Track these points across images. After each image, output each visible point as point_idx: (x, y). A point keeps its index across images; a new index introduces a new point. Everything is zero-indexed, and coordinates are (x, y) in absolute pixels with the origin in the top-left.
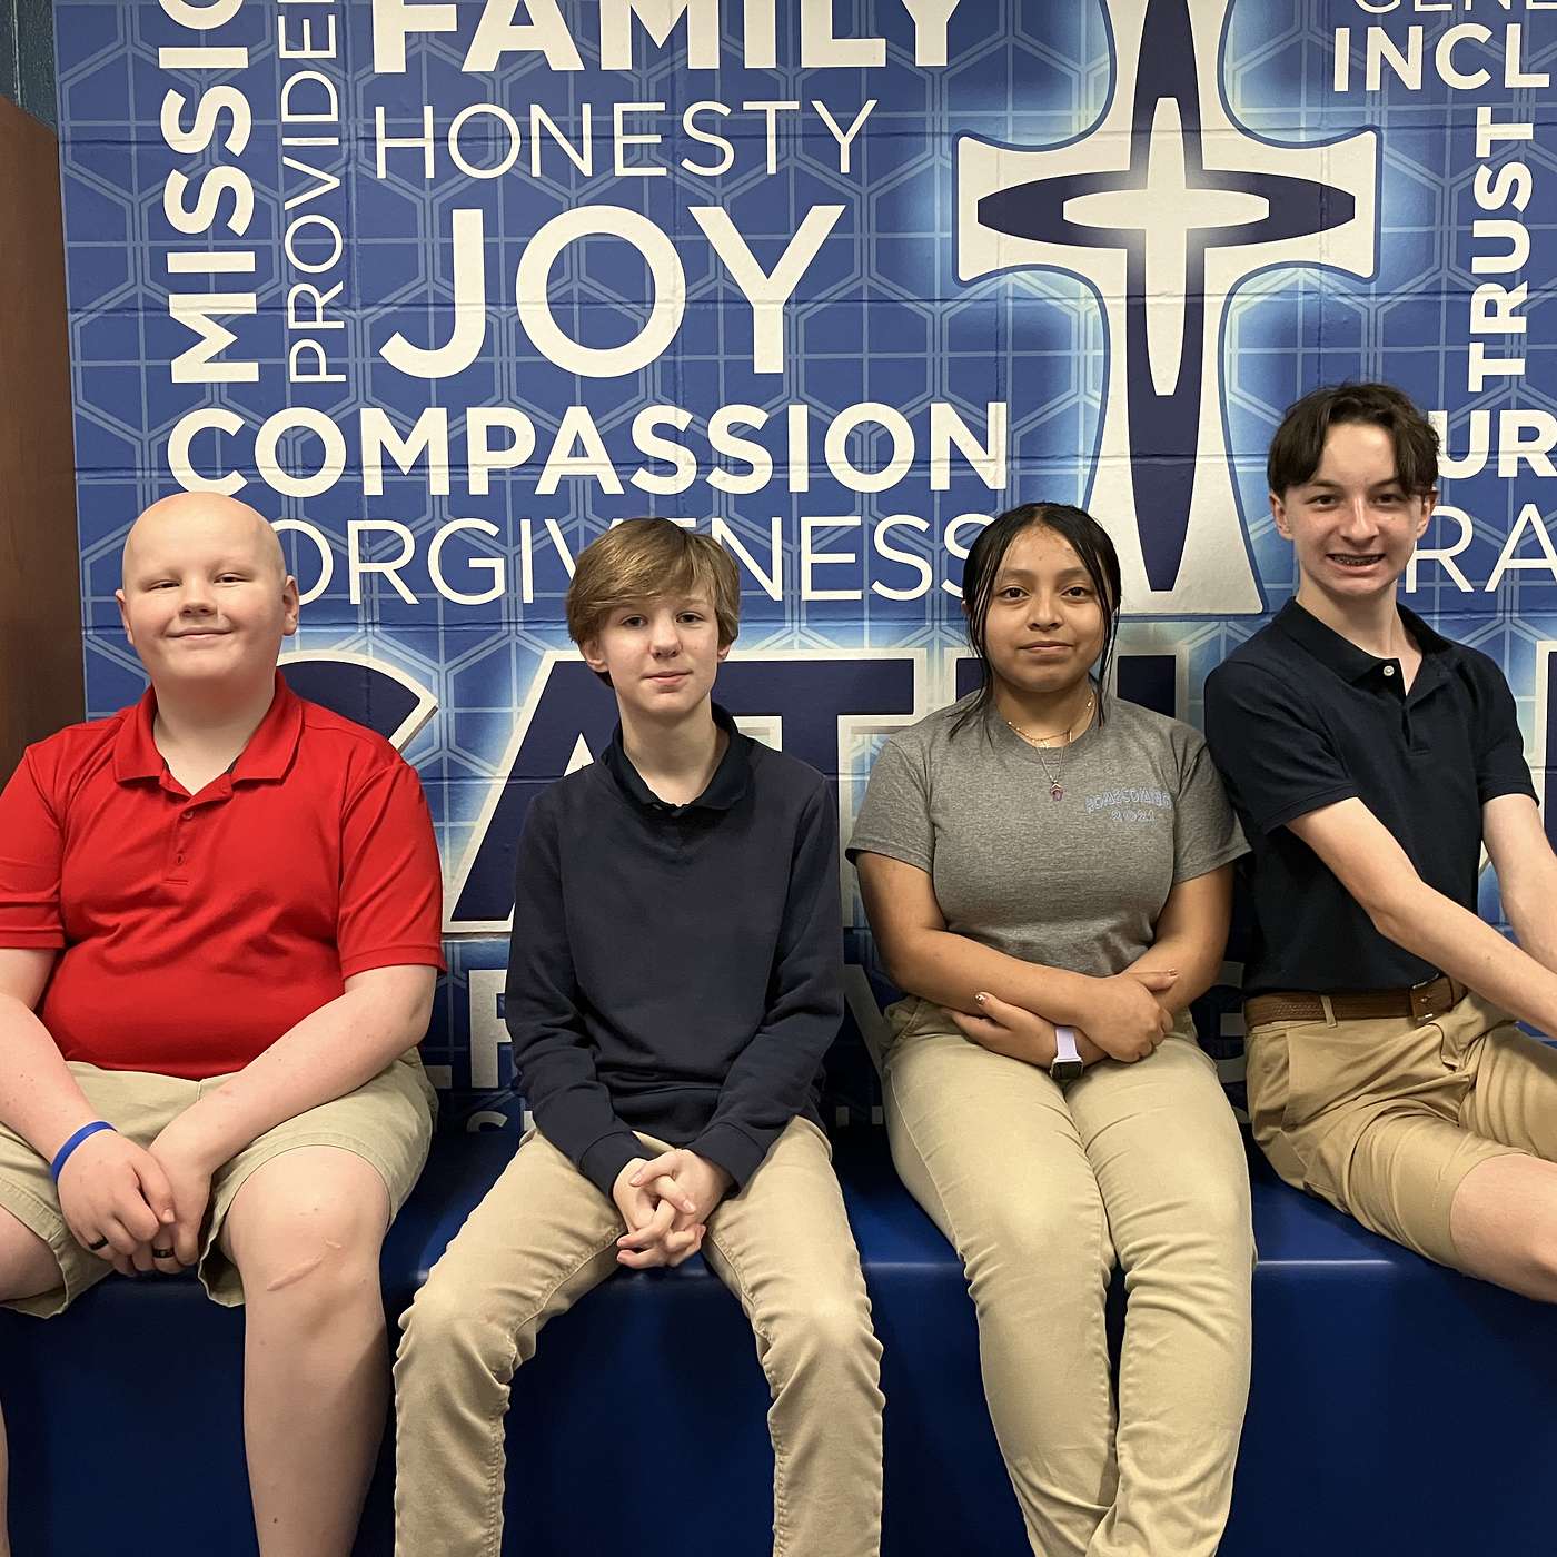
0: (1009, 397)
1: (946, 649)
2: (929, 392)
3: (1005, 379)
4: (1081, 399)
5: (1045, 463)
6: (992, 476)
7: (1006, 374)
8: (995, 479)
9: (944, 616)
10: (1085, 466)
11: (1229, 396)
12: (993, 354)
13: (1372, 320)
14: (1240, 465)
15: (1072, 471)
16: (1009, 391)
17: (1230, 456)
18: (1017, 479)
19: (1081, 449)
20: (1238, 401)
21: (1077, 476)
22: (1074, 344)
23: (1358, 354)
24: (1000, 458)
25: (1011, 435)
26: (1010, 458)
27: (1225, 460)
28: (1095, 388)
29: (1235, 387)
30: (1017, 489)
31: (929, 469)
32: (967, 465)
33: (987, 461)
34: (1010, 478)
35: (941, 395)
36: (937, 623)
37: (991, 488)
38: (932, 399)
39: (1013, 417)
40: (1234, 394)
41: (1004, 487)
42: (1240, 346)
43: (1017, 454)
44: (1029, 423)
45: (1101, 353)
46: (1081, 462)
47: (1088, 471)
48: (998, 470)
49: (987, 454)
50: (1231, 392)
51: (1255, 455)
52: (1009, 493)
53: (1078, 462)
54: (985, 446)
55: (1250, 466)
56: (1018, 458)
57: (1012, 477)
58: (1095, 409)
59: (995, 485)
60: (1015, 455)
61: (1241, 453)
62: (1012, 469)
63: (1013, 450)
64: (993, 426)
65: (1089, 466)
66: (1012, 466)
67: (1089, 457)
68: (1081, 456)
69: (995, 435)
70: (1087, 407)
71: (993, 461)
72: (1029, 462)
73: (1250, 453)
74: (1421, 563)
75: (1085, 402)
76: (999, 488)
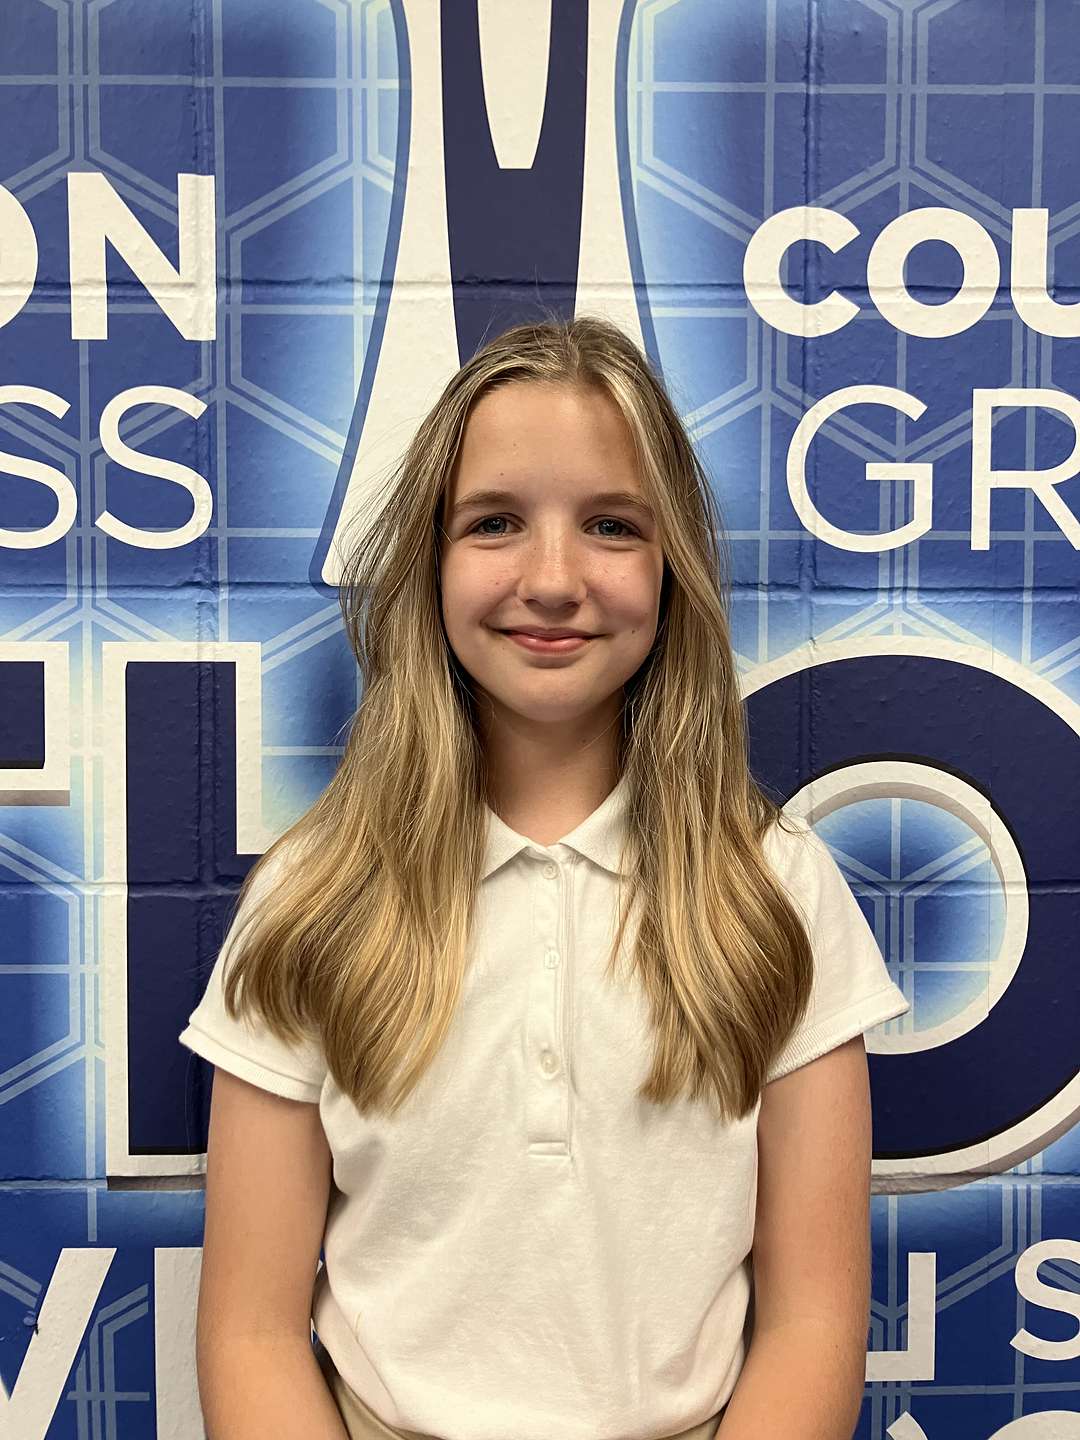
0: (220, 165)
1: (106, 645)
2: (63, 152)
3: (211, 129)
4: (357, 172)
5: (288, 292)
6: (189, 316)
7: (211, 119)
8: (194, 321)
9: (102, 580)
10: (366, 300)
11: (637, 174)
12: (187, 80)
13: (908, 33)
14: (661, 304)
15: (341, 310)
16: (219, 152)
17: (640, 286)
18: (236, 325)
19: (358, 270)
20: (654, 183)
21: (351, 318)
22: (341, 66)
23: (882, 98)
24: (204, 282)
25: (224, 238)
26: (224, 281)
27: (630, 295)
28: (382, 151)
29: (649, 158)
31: (68, 299)
32: (140, 293)
33: (175, 285)
34: (224, 321)
35: (87, 157)
36: (87, 595)
37: (187, 337)
38: (69, 163)
39: (230, 201)
40: (649, 169)
41: (214, 338)
42: (657, 79)
43: (236, 273)
44: (259, 217)
45: (394, 84)
46: (359, 292)
47: (371, 310)
48: (200, 304)
49: (178, 272)
50: (640, 164)
51: (688, 286)
52: (221, 349)
53: (353, 290)
54: (173, 257)
55: (680, 306)
56: (237, 281)
57: (228, 316)
58: (383, 192)
59: (196, 333)
60: (232, 277)
61: (663, 282)
62: (228, 303)
63: (228, 266)
64: (188, 220)
65: (373, 299)
66: (228, 296)
67: (373, 283)
68: (358, 281)
69: (193, 237)
70: (369, 187)
71: (191, 285)
72: (260, 291)
73: (678, 282)
74: (997, 495)
75: (364, 179)
76: (202, 337)
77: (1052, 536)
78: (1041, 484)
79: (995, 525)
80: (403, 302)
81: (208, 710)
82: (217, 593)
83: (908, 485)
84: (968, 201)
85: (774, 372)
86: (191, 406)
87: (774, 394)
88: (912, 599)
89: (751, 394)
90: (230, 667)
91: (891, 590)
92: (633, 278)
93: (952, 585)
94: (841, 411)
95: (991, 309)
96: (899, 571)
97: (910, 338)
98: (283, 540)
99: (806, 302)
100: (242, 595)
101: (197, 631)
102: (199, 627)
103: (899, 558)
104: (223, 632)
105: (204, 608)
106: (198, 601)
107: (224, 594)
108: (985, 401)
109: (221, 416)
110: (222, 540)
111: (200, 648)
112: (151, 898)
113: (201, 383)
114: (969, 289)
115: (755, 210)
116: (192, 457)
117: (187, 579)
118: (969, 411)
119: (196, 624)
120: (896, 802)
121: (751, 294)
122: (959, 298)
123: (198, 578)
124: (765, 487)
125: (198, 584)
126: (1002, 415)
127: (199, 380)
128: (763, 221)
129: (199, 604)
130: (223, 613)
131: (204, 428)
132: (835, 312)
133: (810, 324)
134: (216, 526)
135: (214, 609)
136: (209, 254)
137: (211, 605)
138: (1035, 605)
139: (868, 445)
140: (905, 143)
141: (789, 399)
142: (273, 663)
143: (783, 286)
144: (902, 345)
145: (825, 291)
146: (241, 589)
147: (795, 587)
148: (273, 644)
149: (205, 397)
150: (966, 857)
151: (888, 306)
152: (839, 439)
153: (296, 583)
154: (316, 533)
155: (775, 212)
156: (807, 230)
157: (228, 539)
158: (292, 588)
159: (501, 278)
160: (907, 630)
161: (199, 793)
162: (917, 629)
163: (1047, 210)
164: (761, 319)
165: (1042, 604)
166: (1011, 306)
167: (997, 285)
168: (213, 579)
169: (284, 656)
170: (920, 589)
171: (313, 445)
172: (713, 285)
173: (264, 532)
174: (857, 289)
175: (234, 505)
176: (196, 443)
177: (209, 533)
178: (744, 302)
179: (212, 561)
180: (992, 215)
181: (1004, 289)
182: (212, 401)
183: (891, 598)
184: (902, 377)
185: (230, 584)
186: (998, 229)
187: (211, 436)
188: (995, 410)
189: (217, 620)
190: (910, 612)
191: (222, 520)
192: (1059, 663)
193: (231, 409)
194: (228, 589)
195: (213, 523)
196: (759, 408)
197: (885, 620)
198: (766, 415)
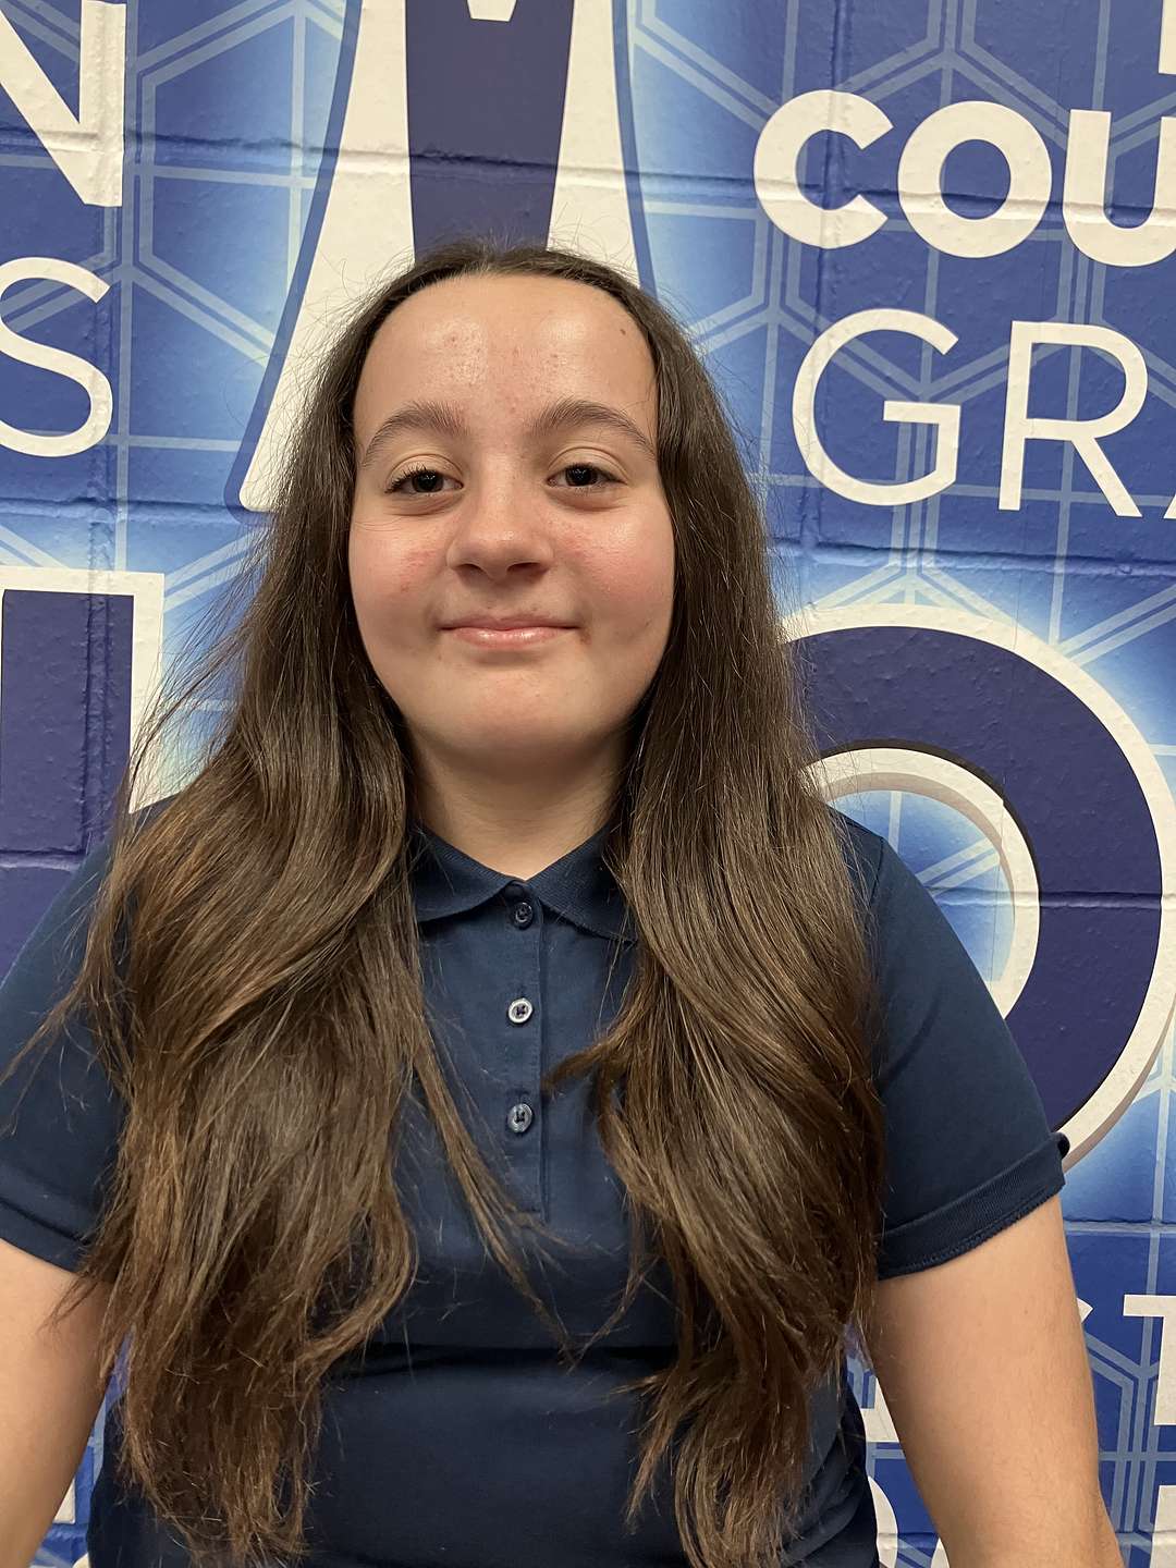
4: (300, 11)
5: (212, 153)
6: (90, 175)
8: (95, 182)
10: (305, 170)
11: (635, 37)
14: (656, 197)
15: (274, 180)
17: (632, 174)
18: (148, 191)
19: (297, 133)
20: (655, 51)
21: (287, 190)
24: (109, 133)
25: (135, 81)
26: (133, 136)
27: (620, 184)
29: (650, 18)
30: (147, 212)
32: (31, 142)
33: (74, 136)
34: (132, 184)
37: (86, 201)
39: (144, 35)
40: (649, 32)
41: (120, 204)
43: (149, 126)
44: (180, 54)
46: (297, 160)
47: (311, 183)
48: (103, 163)
49: (78, 120)
50: (639, 25)
51: (689, 178)
52: (128, 218)
53: (290, 158)
54: (72, 100)
55: (678, 201)
56: (150, 136)
57: (137, 180)
58: (331, 38)
59: (97, 196)
60: (143, 130)
61: (658, 171)
62: (138, 161)
63: (139, 116)
64: (93, 56)
65: (315, 170)
66: (138, 153)
67: (313, 150)
68: (297, 146)
69: (98, 78)
70: (313, 30)
71: (93, 137)
72: (176, 149)
73: (678, 172)
74: (1033, 447)
75: (308, 21)
76: (106, 203)
77: (1091, 498)
78: (1084, 436)
79: (1028, 481)
80: (350, 175)
81: (99, 652)
82: (114, 514)
83: (932, 429)
84: (1019, 96)
85: (784, 286)
86: (92, 287)
87: (782, 312)
88: (929, 562)
89: (756, 311)
90: (127, 602)
91: (905, 551)
92: (625, 165)
93: (975, 549)
94: (860, 338)
95: (1038, 227)
96: (915, 529)
97: (944, 256)
98: (194, 452)
99: (826, 205)
100: (143, 516)
101: (89, 557)
102: (92, 551)
103: (916, 513)
104: (120, 558)
105: (98, 529)
106: (91, 521)
107: (123, 514)
108: (1026, 336)
109: (126, 301)
110: (123, 448)
111: (92, 577)
112: (24, 869)
113: (103, 259)
114: (1015, 202)
115: (773, 91)
116: (90, 348)
117: (79, 494)
118: (1006, 347)
119: (88, 548)
120: (896, 797)
121: (763, 194)
122: (1002, 213)
123: (92, 493)
124: (767, 422)
125: (91, 501)
126: (1042, 355)
127: (101, 255)
128: (780, 104)
129: (93, 524)
130: (121, 538)
131: (105, 314)
132: (859, 220)
133: (828, 232)
134: (116, 433)
135: (110, 533)
136: (116, 99)
137: (107, 526)
138: (1067, 576)
139: (888, 380)
140: (951, 22)
141: (800, 319)
142: (176, 601)
143: (800, 185)
144: (933, 265)
145: (847, 195)
146: (143, 508)
147: (796, 542)
148: (177, 577)
149: (107, 275)
150: (972, 862)
151: (919, 215)
152: (855, 369)
153: (208, 505)
154: (233, 446)
155: (795, 96)
156: (830, 120)
157: (130, 448)
158: (205, 511)
159: (468, 154)
160: (920, 599)
161: (86, 748)
162: (931, 597)
163: (1109, 114)
164: (771, 224)
165: (1075, 576)
166: (1061, 225)
167: (1047, 199)
168: (110, 495)
169: (190, 593)
170: (937, 552)
171: (234, 340)
172: (718, 179)
173: (172, 443)
174: (886, 196)
175: (137, 410)
176: (94, 331)
177: (108, 441)
178: (754, 201)
179: (111, 476)
180: (1046, 115)
181: (1055, 204)
182: (116, 281)
183: (905, 560)
184: (931, 303)
185: (130, 502)
186: (1052, 132)
187: (113, 323)
188: (1036, 347)
189: (113, 544)
190: (925, 578)
191: (124, 427)
192: (1090, 645)
193: (139, 294)
194: (127, 508)
195: (113, 429)
196: (764, 329)
197: (896, 586)
198: (773, 336)
